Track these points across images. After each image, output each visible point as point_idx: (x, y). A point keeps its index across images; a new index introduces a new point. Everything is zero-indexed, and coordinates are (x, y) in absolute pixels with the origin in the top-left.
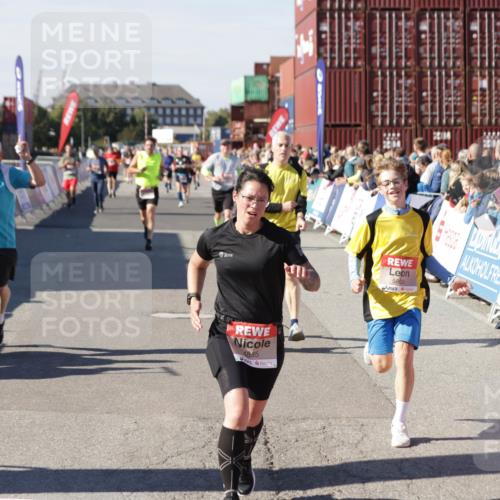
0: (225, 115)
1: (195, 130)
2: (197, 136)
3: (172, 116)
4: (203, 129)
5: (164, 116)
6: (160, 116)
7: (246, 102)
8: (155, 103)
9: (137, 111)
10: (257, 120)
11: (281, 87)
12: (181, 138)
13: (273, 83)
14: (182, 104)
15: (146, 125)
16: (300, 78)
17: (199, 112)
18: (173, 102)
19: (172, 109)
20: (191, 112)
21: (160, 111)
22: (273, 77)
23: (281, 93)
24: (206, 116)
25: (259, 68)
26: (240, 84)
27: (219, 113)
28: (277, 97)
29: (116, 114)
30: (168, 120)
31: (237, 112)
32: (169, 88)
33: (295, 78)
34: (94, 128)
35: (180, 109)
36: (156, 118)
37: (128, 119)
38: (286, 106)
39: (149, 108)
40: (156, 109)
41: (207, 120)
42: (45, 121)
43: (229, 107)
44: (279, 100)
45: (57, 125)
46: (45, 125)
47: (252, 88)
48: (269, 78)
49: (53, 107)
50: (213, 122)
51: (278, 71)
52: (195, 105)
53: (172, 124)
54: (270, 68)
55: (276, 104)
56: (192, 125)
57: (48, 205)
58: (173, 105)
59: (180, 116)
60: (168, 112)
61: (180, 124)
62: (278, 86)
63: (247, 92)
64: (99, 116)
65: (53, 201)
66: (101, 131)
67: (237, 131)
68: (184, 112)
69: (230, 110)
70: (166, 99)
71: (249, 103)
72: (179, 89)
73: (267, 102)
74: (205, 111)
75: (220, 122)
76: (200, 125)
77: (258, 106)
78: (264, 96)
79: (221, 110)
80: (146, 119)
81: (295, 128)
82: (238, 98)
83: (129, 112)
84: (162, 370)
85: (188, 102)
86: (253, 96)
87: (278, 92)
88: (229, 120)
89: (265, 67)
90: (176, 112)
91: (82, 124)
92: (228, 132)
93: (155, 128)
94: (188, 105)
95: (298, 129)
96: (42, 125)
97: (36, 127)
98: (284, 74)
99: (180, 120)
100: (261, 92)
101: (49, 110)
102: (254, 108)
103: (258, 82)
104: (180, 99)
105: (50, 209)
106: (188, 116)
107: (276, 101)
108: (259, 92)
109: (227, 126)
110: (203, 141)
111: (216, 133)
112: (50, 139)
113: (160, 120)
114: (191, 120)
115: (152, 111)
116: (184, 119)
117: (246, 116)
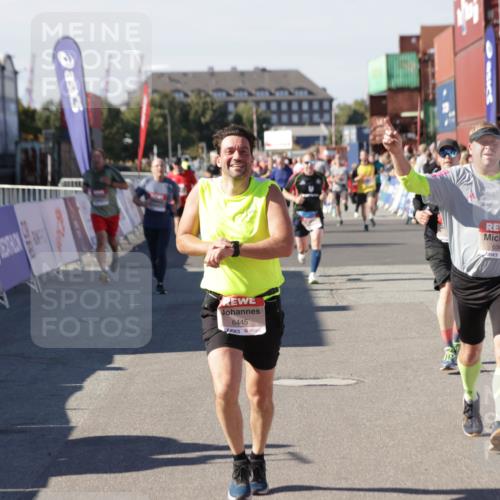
0: (362, 109)
1: (322, 130)
2: (325, 138)
3: (290, 112)
4: (333, 129)
5: (279, 112)
6: (274, 112)
7: (390, 89)
8: (265, 96)
9: (242, 107)
10: (405, 114)
11: (437, 68)
12: (302, 142)
13: (426, 62)
14: (302, 95)
15: (255, 126)
16: (462, 55)
17: (326, 106)
18: (290, 93)
19: (289, 103)
20: (316, 106)
21: (274, 106)
22: (425, 54)
23: (436, 76)
24: (335, 110)
25: (406, 43)
26: (381, 65)
27: (353, 107)
28: (431, 82)
29: (214, 111)
30: (285, 118)
31: (378, 104)
32: (285, 74)
33: (455, 54)
34: (184, 132)
35: (300, 103)
36: (268, 115)
37: (231, 117)
38: (445, 93)
39: (258, 103)
40: (268, 103)
41: (337, 117)
42: (119, 125)
43: (366, 98)
44: (434, 86)
45: (134, 130)
46: (118, 129)
47: (397, 71)
48: (420, 55)
49: (127, 104)
50: (344, 118)
51: (432, 46)
52: (320, 96)
53: (290, 123)
54: (421, 42)
55: (430, 91)
56: (318, 124)
57: (126, 238)
58: (291, 98)
59: (300, 111)
60: (284, 107)
61: (301, 123)
62: (433, 66)
63: (390, 76)
64: (191, 116)
65: (133, 232)
66: (195, 135)
67: (378, 130)
68: (305, 106)
69: (368, 103)
70: (281, 89)
71: (394, 91)
72: (298, 75)
73: (418, 90)
74: (335, 104)
75: (355, 118)
76: (328, 124)
77: (406, 94)
78: (413, 81)
79: (357, 102)
80: (255, 117)
81: (457, 123)
82: (379, 85)
83: (231, 108)
84: (287, 457)
85: (310, 93)
86: (398, 82)
87: (433, 75)
88: (368, 115)
89: (414, 41)
90: (295, 106)
91: (169, 127)
92: (366, 131)
93: (267, 129)
94: (311, 97)
95: (461, 125)
96: (114, 130)
97: (107, 132)
98: (440, 50)
99: (300, 118)
100: (409, 76)
101: (123, 109)
102: (401, 98)
103: (406, 62)
104: (300, 89)
105: (129, 243)
106: (311, 111)
107: (431, 86)
108: (406, 75)
109: (365, 124)
110: (334, 146)
111: (350, 134)
112: (126, 148)
113: (274, 118)
114: (316, 117)
115: (263, 107)
116: (306, 116)
117: (390, 108)
